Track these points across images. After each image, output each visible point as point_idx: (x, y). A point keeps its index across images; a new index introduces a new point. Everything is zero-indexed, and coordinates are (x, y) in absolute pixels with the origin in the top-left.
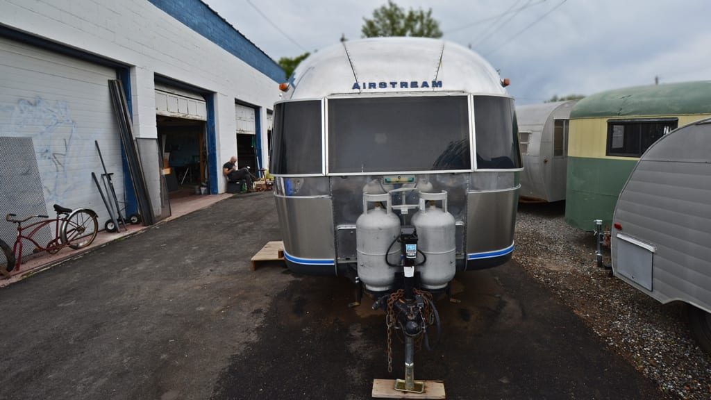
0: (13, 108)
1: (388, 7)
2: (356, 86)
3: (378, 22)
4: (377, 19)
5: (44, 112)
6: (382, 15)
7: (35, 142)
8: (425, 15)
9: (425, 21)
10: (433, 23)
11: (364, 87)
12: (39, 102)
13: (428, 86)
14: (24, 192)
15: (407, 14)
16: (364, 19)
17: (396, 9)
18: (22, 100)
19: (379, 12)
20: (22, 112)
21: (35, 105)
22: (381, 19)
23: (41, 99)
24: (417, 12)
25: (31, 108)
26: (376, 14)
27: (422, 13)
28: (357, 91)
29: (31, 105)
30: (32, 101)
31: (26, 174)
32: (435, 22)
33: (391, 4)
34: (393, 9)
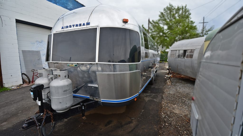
0: (35, 43)
1: (169, 6)
2: (63, 28)
3: (165, 13)
4: (165, 11)
5: (44, 44)
6: (166, 10)
7: (41, 52)
8: (184, 7)
9: (184, 10)
10: (187, 10)
11: (65, 28)
12: (42, 42)
13: (85, 25)
14: (38, 64)
15: (176, 8)
16: (160, 12)
17: (172, 6)
18: (37, 41)
19: (166, 9)
20: (37, 44)
21: (41, 42)
22: (166, 11)
23: (43, 41)
24: (180, 7)
25: (40, 43)
26: (165, 10)
27: (183, 7)
28: (63, 30)
29: (40, 42)
30: (40, 41)
31: (39, 60)
32: (188, 10)
33: (170, 5)
34: (171, 7)
